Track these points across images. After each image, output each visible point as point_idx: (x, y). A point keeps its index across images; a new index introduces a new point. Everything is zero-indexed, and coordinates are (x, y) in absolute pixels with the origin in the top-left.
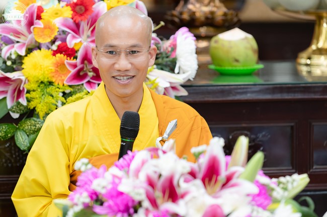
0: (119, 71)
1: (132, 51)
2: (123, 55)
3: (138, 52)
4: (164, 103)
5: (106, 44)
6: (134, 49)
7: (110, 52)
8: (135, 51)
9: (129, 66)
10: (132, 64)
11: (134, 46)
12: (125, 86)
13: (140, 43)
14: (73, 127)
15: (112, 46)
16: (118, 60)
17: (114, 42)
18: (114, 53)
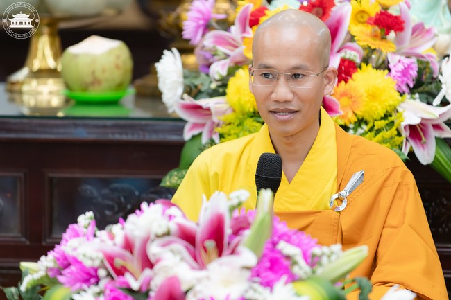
0: (277, 102)
1: (295, 75)
2: (282, 80)
3: (304, 75)
4: (352, 147)
5: (260, 63)
6: (298, 72)
7: (265, 74)
8: (299, 75)
9: (290, 96)
10: (294, 93)
11: (297, 68)
12: (285, 122)
13: (307, 64)
14: (220, 173)
15: (267, 67)
16: (275, 87)
17: (271, 61)
18: (271, 76)
